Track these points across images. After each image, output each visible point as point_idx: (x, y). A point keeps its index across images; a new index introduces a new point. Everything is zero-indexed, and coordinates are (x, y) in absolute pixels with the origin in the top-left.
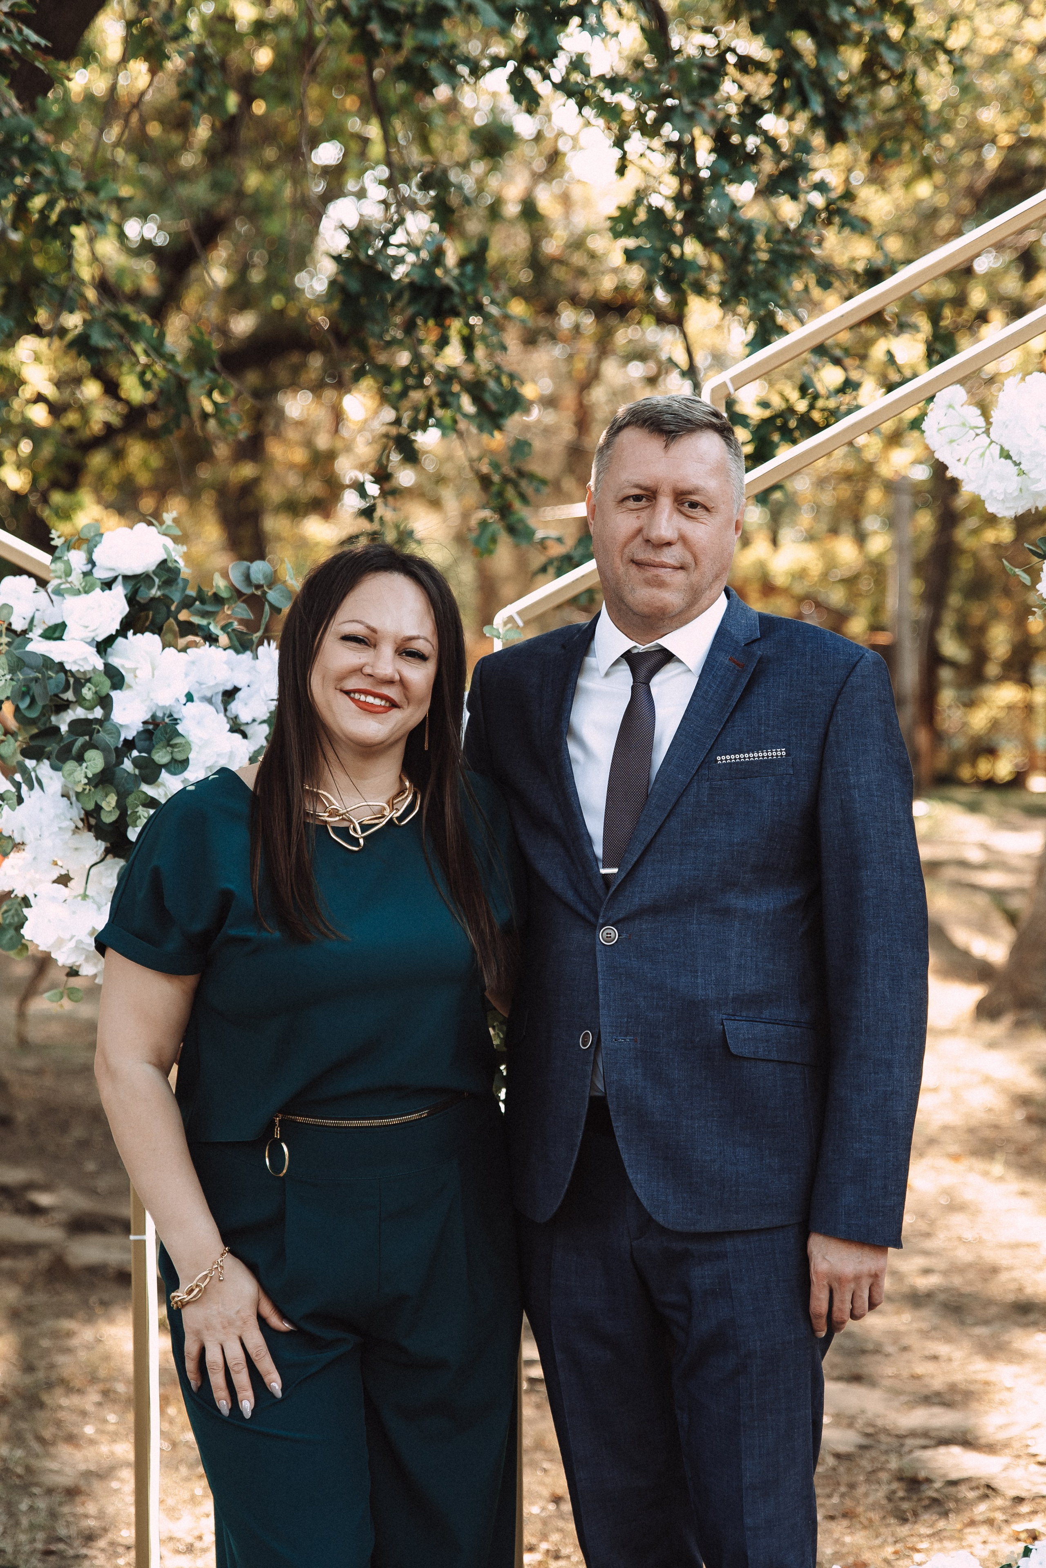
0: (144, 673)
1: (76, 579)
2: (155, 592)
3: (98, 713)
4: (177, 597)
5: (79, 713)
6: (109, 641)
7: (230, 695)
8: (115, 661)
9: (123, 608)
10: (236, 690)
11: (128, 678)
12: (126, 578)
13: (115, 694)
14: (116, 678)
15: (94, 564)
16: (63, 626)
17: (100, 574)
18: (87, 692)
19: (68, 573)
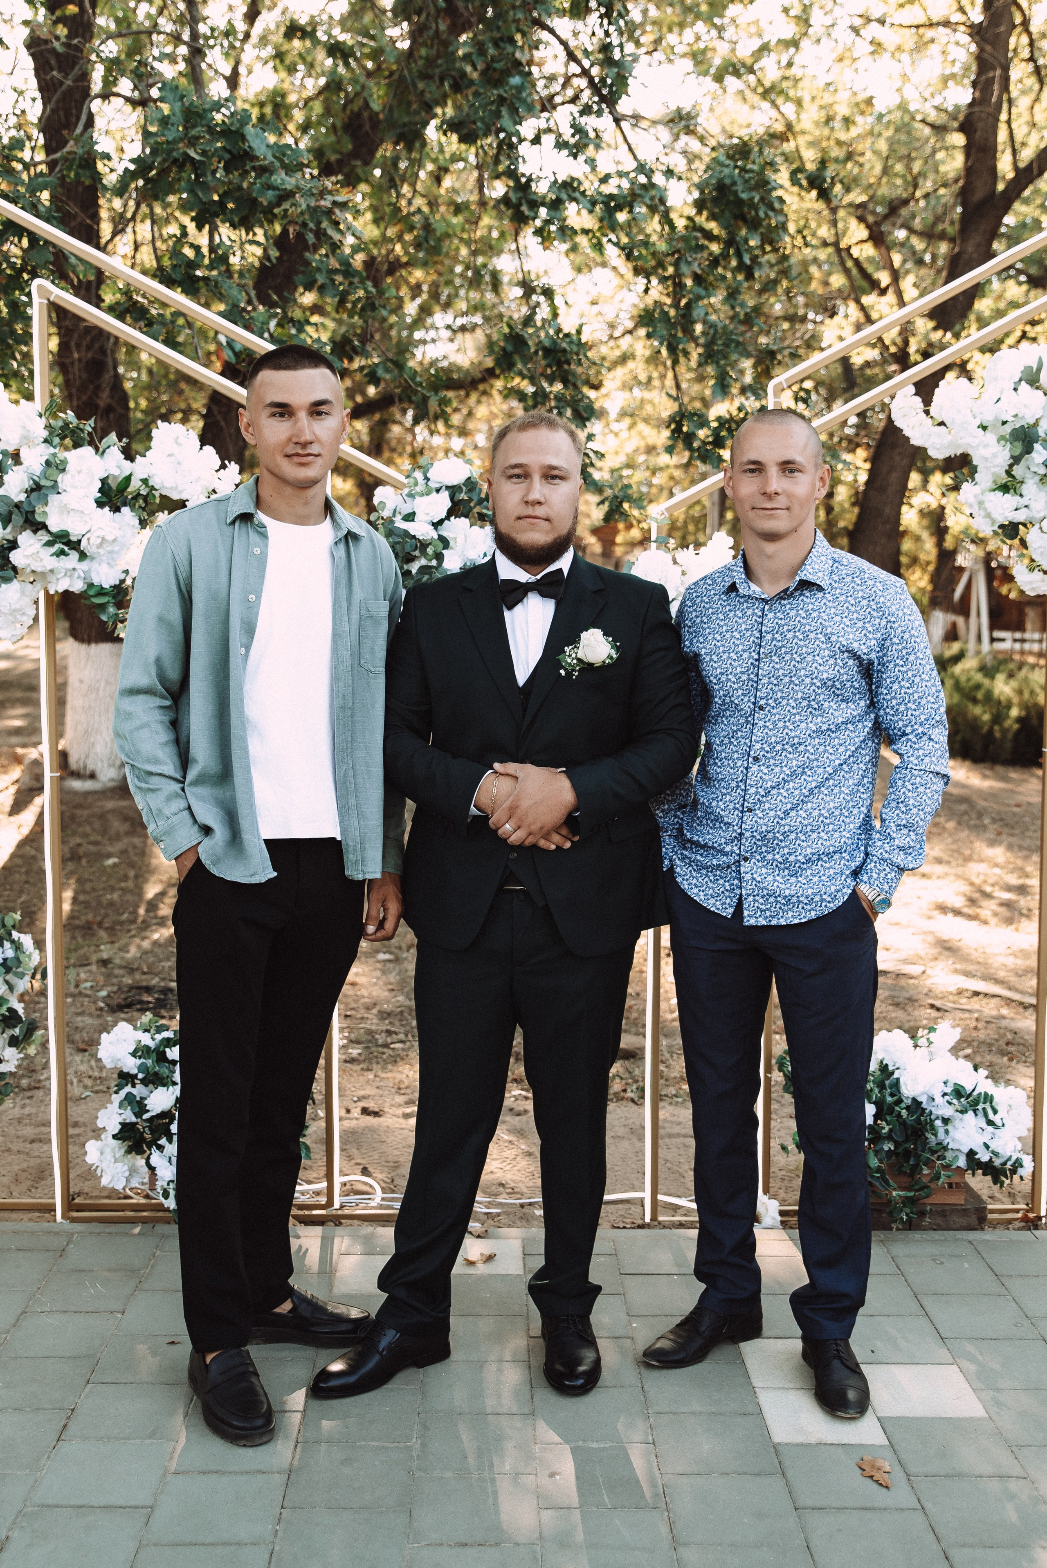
0: (460, 540)
1: (420, 488)
2: (463, 496)
3: (434, 563)
4: (475, 498)
5: (423, 562)
6: (441, 522)
8: (445, 534)
9: (449, 504)
11: (452, 544)
12: (447, 488)
13: (444, 552)
14: (445, 542)
15: (428, 479)
16: (414, 514)
17: (433, 485)
18: (430, 551)
19: (416, 484)
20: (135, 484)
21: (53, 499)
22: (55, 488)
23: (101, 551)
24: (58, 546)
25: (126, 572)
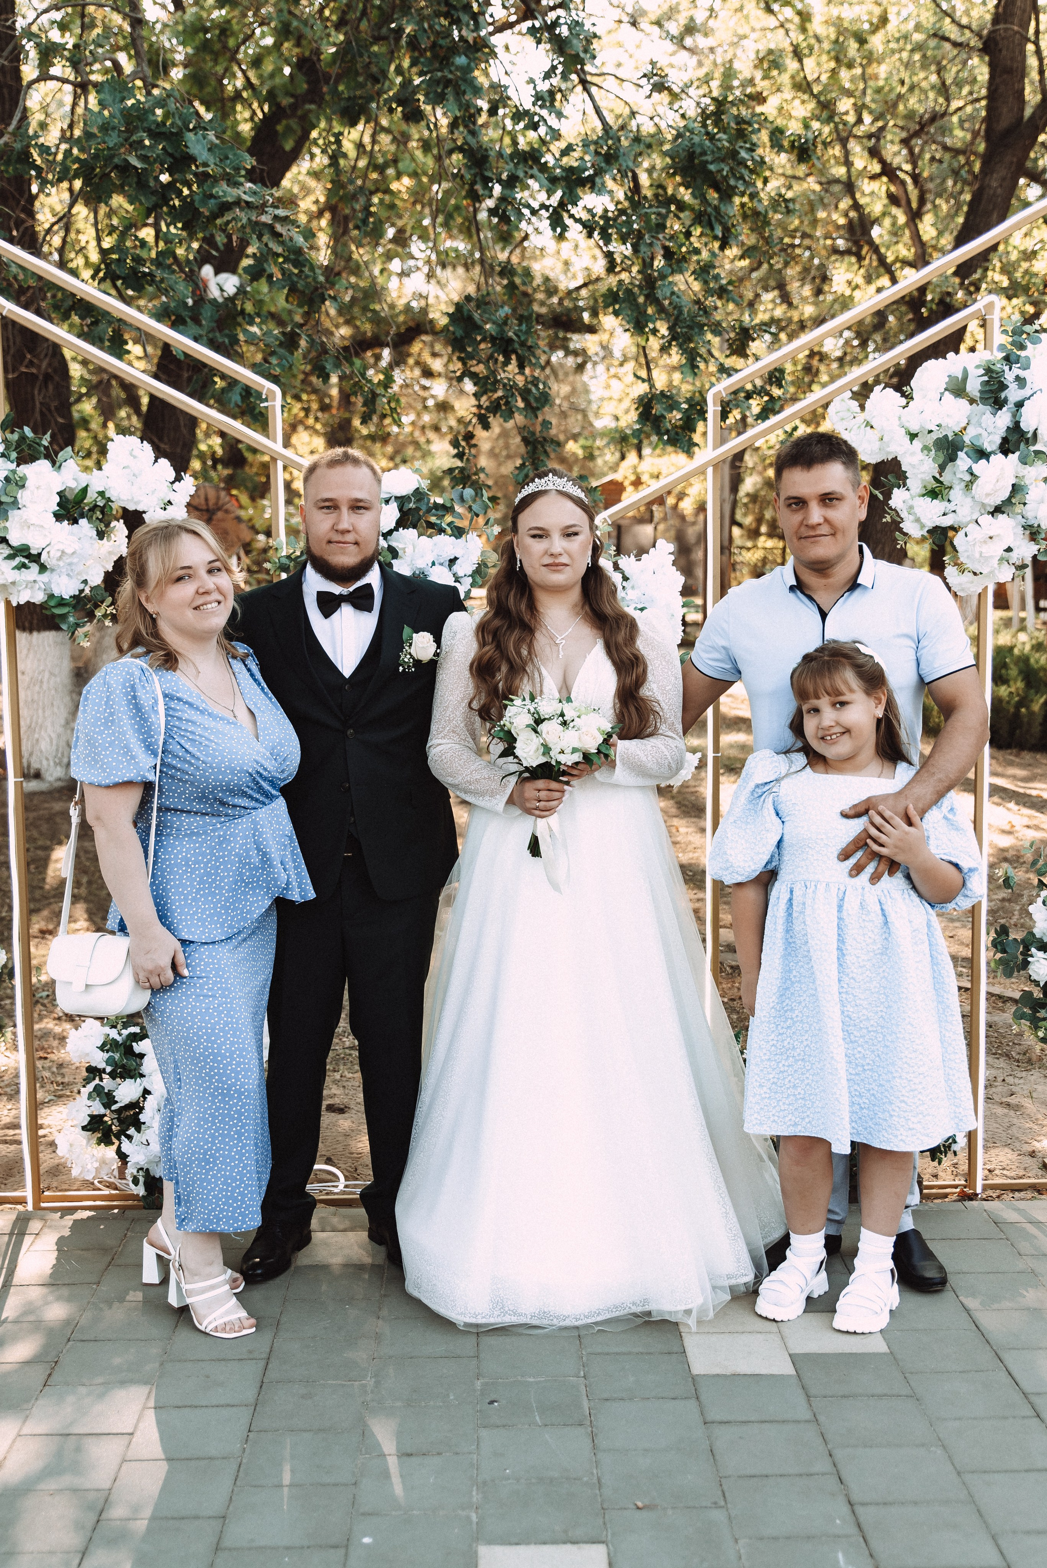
0: (409, 550)
2: (413, 505)
4: (424, 508)
6: (390, 532)
7: (453, 561)
8: (394, 544)
9: (396, 514)
10: (456, 559)
11: (400, 553)
12: (397, 498)
13: (394, 562)
14: (394, 553)
20: (91, 496)
21: (13, 514)
22: (15, 504)
23: (61, 563)
24: (19, 560)
25: (85, 582)
